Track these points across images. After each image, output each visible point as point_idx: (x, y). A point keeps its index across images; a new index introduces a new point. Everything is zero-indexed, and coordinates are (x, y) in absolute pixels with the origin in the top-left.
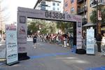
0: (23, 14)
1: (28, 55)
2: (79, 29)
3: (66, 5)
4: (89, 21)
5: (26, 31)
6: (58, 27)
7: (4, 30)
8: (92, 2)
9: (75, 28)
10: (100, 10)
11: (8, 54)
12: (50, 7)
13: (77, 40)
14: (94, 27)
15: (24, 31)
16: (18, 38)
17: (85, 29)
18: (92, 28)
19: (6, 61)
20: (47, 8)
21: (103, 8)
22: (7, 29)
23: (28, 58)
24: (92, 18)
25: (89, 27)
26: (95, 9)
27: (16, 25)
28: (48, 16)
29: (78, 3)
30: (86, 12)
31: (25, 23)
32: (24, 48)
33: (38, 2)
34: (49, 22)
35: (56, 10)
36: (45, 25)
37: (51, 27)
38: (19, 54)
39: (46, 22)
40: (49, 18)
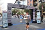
0: (10, 6)
1: (12, 24)
2: (34, 13)
3: (28, 2)
4: (38, 9)
5: (11, 13)
6: (25, 12)
7: (2, 13)
8: (39, 1)
9: (32, 12)
10: (43, 4)
11: (4, 23)
12: (22, 3)
13: (33, 17)
14: (40, 12)
15: (10, 13)
16: (8, 16)
17: (36, 12)
18: (39, 12)
19: (3, 26)
20: (20, 4)
21: (44, 4)
22: (3, 12)
23: (12, 25)
24: (39, 8)
25: (38, 12)
26: (41, 4)
27: (7, 11)
28: (21, 7)
29: (33, 1)
30: (37, 5)
31: (10, 10)
32: (10, 21)
33: (16, 1)
34: (21, 9)
35: (24, 4)
36: (19, 11)
37: (22, 12)
38: (8, 23)
39: (20, 9)
40: (21, 8)
